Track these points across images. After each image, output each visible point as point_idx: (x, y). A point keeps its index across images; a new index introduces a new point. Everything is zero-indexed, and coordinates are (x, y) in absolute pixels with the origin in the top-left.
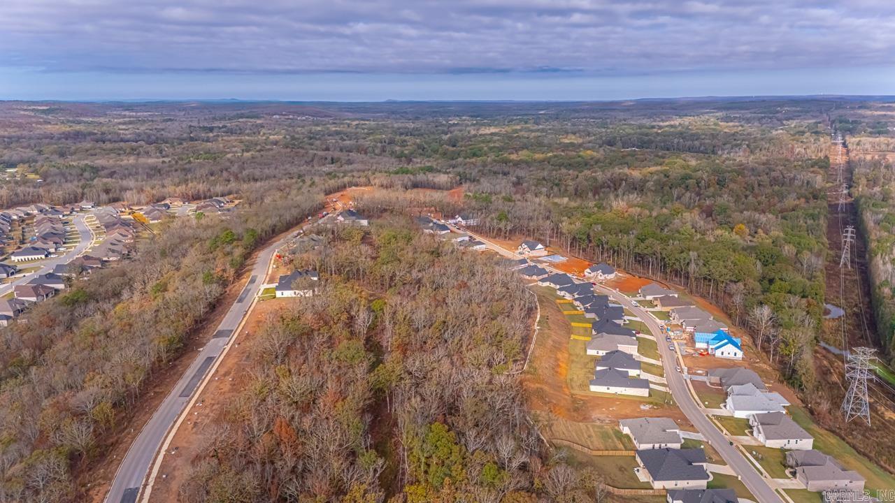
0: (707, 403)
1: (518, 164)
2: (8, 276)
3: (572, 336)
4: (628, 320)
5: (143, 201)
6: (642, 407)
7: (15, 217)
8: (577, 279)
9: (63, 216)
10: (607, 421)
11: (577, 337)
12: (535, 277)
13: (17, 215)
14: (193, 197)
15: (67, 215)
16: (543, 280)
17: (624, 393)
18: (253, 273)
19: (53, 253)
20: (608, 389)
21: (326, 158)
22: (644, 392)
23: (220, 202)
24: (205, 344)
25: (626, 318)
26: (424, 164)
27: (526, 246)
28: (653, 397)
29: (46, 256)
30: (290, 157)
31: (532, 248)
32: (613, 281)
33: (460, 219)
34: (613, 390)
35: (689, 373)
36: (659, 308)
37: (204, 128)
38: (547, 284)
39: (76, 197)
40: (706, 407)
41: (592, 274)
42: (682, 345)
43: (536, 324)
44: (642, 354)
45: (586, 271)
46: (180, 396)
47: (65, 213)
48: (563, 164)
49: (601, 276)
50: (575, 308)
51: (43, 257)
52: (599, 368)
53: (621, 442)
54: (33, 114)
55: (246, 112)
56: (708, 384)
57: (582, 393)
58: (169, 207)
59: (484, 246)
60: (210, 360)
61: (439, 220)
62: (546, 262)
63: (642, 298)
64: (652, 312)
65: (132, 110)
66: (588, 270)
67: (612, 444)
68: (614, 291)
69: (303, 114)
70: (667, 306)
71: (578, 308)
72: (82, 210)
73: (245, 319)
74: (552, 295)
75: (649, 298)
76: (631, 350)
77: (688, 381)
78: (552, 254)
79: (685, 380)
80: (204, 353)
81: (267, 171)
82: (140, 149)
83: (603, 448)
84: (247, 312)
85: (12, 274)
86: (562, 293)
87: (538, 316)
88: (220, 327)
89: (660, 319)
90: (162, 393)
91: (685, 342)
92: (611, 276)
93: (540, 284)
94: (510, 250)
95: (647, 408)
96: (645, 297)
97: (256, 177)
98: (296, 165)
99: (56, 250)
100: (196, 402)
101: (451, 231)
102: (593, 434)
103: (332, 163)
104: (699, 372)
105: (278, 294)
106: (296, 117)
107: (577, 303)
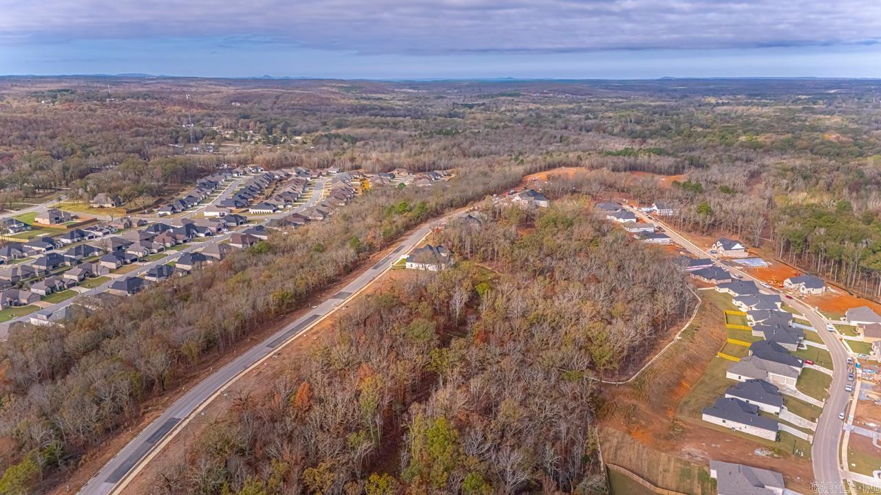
0: (854, 465)
1: (769, 150)
2: (238, 225)
3: (719, 353)
4: (807, 346)
5: (377, 170)
6: (758, 452)
7: (277, 177)
8: (771, 289)
9: (311, 178)
10: (699, 459)
11: (724, 356)
12: (714, 281)
13: (279, 175)
14: (419, 168)
15: (314, 178)
16: (721, 286)
17: (744, 430)
18: (403, 244)
19: (281, 209)
20: (724, 421)
21: (555, 137)
22: (771, 435)
23: (437, 175)
24: (321, 302)
25: (806, 343)
26: (659, 145)
27: (721, 244)
28: (781, 443)
29: (274, 211)
30: (520, 134)
31: (728, 247)
32: (819, 297)
33: (655, 208)
34: (730, 424)
35: (854, 424)
36: (861, 338)
37: (466, 105)
38: (726, 290)
39: (328, 163)
40: (851, 469)
41: (793, 286)
42: (867, 387)
43: (679, 333)
44: (801, 390)
45: (785, 281)
46: (267, 346)
47: (313, 176)
48: (829, 153)
49: (803, 289)
50: (744, 322)
51: (272, 211)
52: (727, 396)
53: (702, 485)
54: (337, 91)
55: (509, 90)
56: (875, 443)
57: (690, 420)
58: (394, 177)
59: (668, 240)
60: (316, 317)
61: (632, 207)
62: (740, 265)
63: (846, 323)
64: (848, 341)
65: (414, 88)
66: (788, 280)
67: (688, 486)
68: (812, 309)
69: (564, 92)
70: (870, 336)
71: (749, 323)
72: (328, 174)
73: (369, 285)
74: (725, 304)
75: (854, 323)
76: (787, 383)
77: (847, 434)
78: (752, 256)
79: (844, 431)
80: (315, 310)
81: (493, 148)
82: (401, 123)
83: (674, 487)
84: (374, 278)
85: (241, 223)
86: (738, 303)
87: (687, 325)
88: (342, 290)
89: (854, 351)
90: (256, 340)
91: (874, 384)
92: (818, 291)
93: (717, 289)
94: (703, 246)
95: (764, 455)
96: (849, 322)
97: (481, 153)
98: (523, 143)
99: (285, 206)
100: (275, 354)
101: (638, 220)
102: (671, 469)
103: (561, 142)
104: (872, 425)
105: (408, 265)
106: (556, 95)
107: (749, 317)
